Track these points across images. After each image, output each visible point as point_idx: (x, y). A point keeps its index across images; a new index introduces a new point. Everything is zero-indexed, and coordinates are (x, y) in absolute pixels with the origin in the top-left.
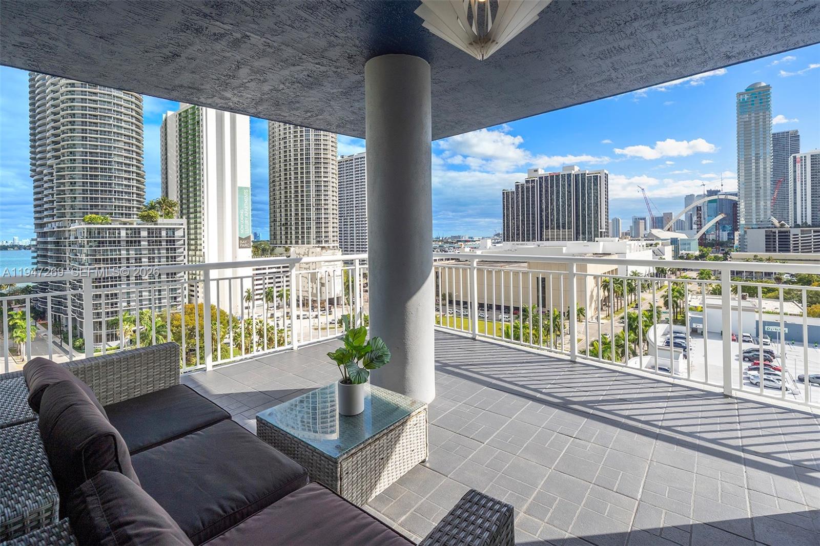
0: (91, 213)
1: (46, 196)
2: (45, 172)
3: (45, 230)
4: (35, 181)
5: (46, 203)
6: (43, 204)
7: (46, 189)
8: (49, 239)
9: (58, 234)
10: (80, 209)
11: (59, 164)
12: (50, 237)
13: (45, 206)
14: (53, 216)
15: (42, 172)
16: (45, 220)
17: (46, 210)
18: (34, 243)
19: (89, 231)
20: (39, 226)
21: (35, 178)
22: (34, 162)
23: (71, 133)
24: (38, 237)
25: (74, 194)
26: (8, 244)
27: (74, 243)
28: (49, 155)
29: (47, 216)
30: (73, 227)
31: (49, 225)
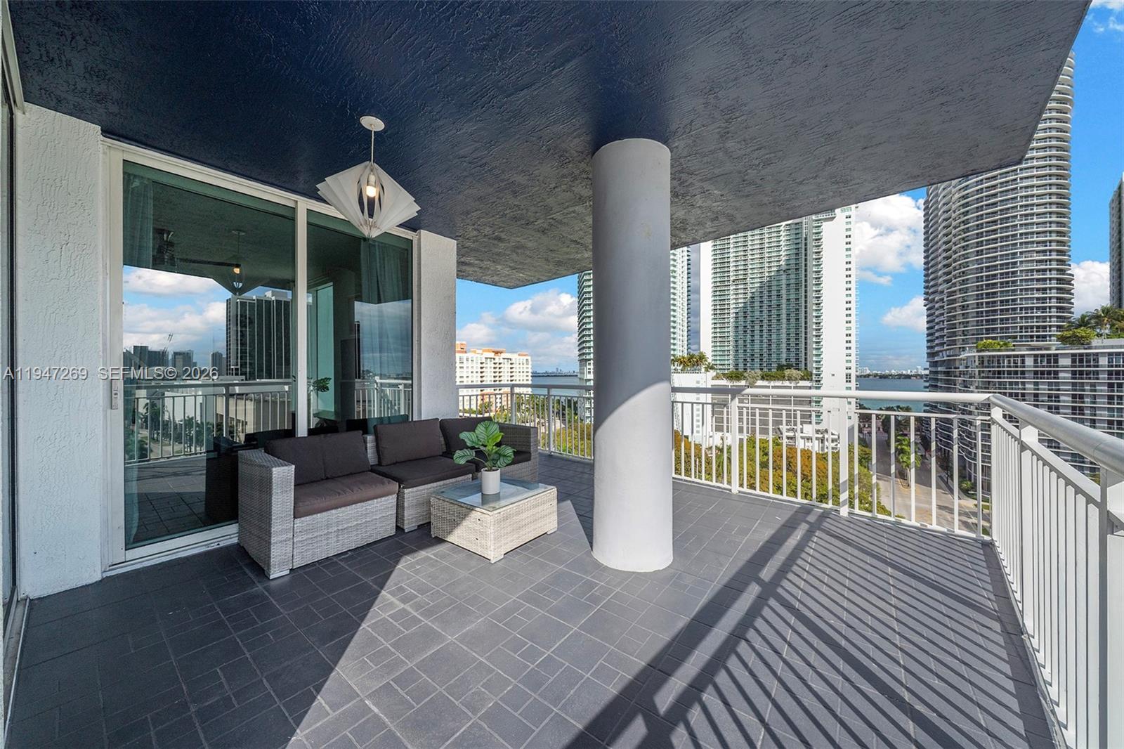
0: (987, 338)
1: (937, 323)
2: (936, 299)
3: (936, 359)
4: (928, 310)
5: (937, 331)
6: (934, 333)
7: (937, 317)
8: (939, 369)
9: (948, 363)
10: (973, 335)
11: (950, 288)
12: (941, 366)
13: (937, 334)
14: (942, 344)
15: (934, 299)
16: (936, 349)
17: (937, 338)
18: (927, 372)
19: (981, 359)
20: (931, 355)
21: (928, 306)
22: (927, 290)
23: (964, 250)
24: (930, 366)
25: (966, 318)
26: (912, 374)
27: (964, 373)
28: (941, 280)
29: (937, 345)
30: (963, 356)
31: (941, 354)
